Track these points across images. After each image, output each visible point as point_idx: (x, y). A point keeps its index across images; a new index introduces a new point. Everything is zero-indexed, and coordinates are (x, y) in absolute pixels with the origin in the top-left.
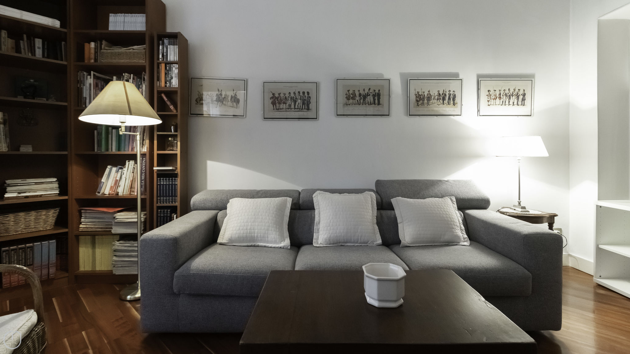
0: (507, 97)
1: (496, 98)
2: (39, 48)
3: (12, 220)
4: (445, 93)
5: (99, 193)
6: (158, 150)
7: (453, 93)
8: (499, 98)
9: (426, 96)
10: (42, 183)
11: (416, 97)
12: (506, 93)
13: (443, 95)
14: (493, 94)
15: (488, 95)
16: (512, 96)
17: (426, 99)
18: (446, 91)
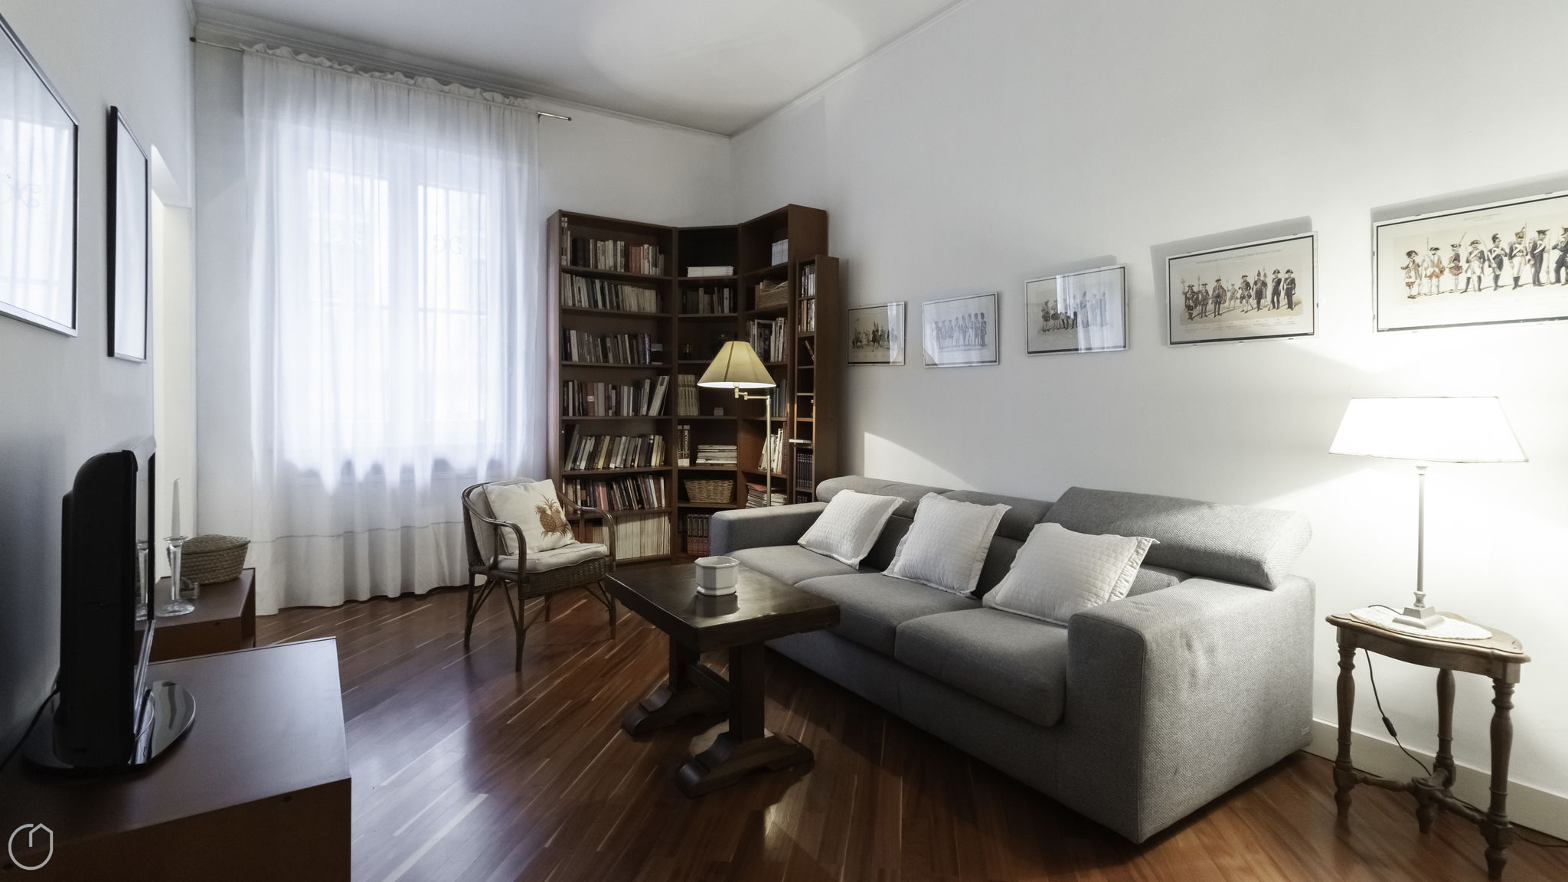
0: (1487, 263)
1: (1442, 272)
2: (726, 299)
3: (697, 487)
4: (1262, 278)
5: (760, 467)
6: (798, 417)
7: (1287, 275)
8: (1451, 272)
9: (1210, 293)
10: (724, 451)
11: (1186, 298)
12: (1482, 252)
13: (1258, 285)
14: (1427, 260)
15: (1407, 267)
16: (1511, 257)
17: (1210, 301)
18: (1265, 274)
